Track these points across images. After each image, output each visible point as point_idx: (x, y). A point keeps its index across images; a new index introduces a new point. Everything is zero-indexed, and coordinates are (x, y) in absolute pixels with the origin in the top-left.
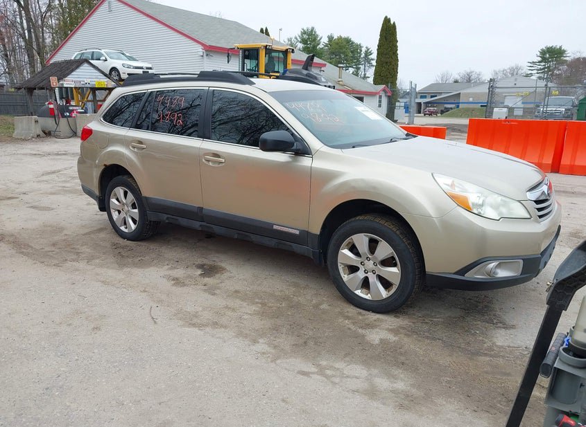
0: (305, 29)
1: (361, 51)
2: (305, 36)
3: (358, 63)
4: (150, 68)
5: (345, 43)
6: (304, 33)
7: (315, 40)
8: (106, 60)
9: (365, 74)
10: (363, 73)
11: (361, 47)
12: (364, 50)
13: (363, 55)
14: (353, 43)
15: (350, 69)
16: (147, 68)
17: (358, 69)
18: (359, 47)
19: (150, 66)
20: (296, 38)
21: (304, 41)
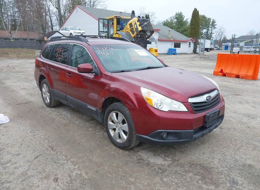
0: (178, 13)
1: (210, 21)
2: (177, 16)
3: (208, 27)
4: (84, 33)
5: (202, 18)
6: (177, 14)
7: (181, 17)
8: (69, 30)
9: (211, 32)
10: (210, 31)
11: (210, 19)
12: (212, 21)
13: (211, 23)
14: (206, 18)
15: (204, 30)
16: (83, 33)
17: (208, 30)
18: (209, 19)
19: (84, 32)
20: (173, 17)
21: (177, 18)
